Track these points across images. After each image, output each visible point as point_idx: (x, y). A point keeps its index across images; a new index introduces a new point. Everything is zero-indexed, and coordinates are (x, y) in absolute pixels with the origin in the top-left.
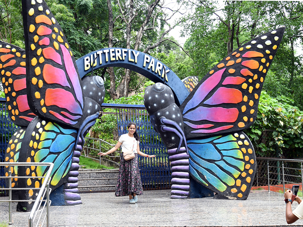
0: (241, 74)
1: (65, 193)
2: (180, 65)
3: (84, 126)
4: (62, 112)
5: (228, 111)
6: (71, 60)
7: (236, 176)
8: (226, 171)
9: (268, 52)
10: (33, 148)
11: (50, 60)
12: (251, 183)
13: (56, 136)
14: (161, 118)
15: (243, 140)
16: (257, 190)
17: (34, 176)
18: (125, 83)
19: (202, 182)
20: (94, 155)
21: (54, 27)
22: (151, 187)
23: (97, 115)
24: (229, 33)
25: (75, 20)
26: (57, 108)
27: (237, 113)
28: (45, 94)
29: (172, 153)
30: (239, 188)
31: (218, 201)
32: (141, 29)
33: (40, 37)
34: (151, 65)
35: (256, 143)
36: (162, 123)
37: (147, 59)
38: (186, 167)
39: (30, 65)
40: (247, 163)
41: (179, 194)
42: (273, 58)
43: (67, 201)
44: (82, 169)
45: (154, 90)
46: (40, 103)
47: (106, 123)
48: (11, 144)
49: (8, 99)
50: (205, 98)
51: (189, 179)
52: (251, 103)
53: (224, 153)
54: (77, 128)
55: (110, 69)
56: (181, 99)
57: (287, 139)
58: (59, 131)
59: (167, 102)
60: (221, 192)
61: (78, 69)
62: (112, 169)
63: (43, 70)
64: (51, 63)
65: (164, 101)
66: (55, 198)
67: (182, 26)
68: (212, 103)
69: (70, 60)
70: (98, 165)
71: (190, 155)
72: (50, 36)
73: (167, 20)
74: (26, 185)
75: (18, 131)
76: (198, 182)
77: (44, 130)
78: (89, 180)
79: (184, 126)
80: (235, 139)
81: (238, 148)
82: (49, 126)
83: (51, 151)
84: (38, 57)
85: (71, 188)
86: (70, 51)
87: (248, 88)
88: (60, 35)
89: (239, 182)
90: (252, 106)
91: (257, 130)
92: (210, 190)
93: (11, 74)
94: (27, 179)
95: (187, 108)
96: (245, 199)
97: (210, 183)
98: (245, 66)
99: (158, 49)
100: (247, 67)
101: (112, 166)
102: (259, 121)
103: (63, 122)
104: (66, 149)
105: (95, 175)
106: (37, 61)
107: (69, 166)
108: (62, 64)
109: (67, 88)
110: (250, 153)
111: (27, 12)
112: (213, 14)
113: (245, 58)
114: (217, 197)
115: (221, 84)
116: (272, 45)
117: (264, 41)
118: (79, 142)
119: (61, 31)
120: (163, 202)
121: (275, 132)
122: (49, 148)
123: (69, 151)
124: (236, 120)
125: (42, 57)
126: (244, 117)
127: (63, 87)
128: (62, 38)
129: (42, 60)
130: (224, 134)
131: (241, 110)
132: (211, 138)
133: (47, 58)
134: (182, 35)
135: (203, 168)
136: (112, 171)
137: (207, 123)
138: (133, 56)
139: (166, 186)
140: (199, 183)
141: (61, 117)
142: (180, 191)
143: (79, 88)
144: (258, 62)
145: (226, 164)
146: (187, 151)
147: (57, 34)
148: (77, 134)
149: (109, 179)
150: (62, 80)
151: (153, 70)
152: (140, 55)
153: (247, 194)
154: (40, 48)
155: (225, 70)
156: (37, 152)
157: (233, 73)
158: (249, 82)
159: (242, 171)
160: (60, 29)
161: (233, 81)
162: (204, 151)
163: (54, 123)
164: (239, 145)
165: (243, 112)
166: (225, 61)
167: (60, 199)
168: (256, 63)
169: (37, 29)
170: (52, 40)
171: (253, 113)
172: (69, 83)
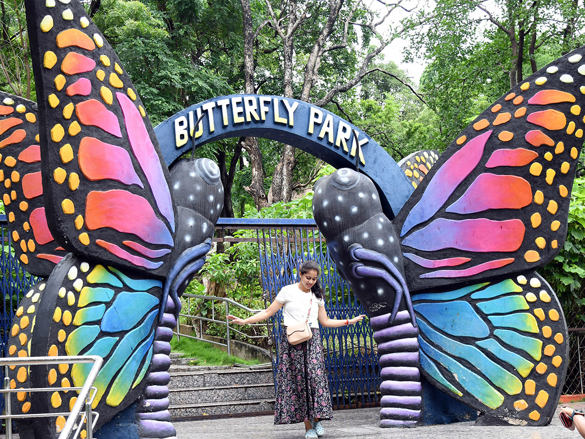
0: (527, 142)
1: (141, 421)
2: (411, 125)
3: (179, 271)
4: (125, 242)
5: (501, 227)
6: (142, 125)
7: (525, 373)
8: (502, 361)
10: (61, 325)
11: (92, 128)
12: (559, 386)
13: (115, 295)
14: (352, 247)
15: (536, 291)
16: (581, 401)
17: (66, 386)
18: (285, 170)
19: (450, 388)
20: (217, 334)
22: (340, 402)
23: (206, 246)
24: (514, 49)
25: (167, 34)
26: (113, 233)
27: (523, 229)
28: (84, 204)
29: (380, 325)
30: (530, 399)
31: (486, 430)
32: (316, 48)
33: (70, 78)
34: (324, 129)
35: (576, 296)
36: (355, 258)
37: (316, 115)
38: (413, 356)
39: (49, 141)
40: (547, 341)
41: (398, 415)
44: (189, 367)
45: (334, 186)
46: (74, 224)
47: (240, 261)
48: (21, 316)
49: (12, 217)
50: (448, 200)
51: (419, 381)
52: (553, 207)
53: (495, 320)
54: (162, 277)
55: (250, 141)
56: (396, 204)
58: (121, 285)
59: (365, 212)
60: (492, 410)
61: (159, 146)
62: (255, 365)
63: (79, 151)
64: (95, 134)
65: (358, 208)
66: (119, 435)
67: (406, 38)
68: (465, 210)
69: (140, 125)
70: (223, 355)
71: (420, 329)
72: (91, 75)
73: (376, 25)
74: (49, 407)
75: (35, 288)
76: (440, 388)
77: (86, 284)
78: (200, 391)
79: (404, 264)
80: (520, 289)
81: (526, 309)
82: (98, 275)
83: (103, 330)
84: (65, 123)
85: (154, 411)
86: (140, 106)
87: (543, 174)
88: (115, 72)
89: (531, 386)
90: (554, 213)
91: (577, 266)
92: (467, 405)
93: (16, 161)
94: (52, 392)
95: (410, 222)
96: (547, 424)
97: (465, 389)
98: (534, 124)
99: (362, 90)
100: (540, 126)
101: (256, 357)
102: (580, 246)
103: (129, 265)
104: (139, 324)
105: (216, 379)
106: (65, 131)
107: (147, 362)
108: (122, 137)
109: (134, 189)
110: (555, 320)
111: (38, 25)
112: (476, 7)
113: (534, 107)
114: (483, 422)
115: (482, 167)
117: (575, 66)
118: (167, 308)
119: (116, 63)
120: (361, 435)
122: (98, 322)
123: (147, 328)
124: (520, 247)
125: (75, 122)
126: (538, 238)
127: (125, 187)
128: (120, 78)
129: (75, 128)
130: (495, 278)
131: (531, 223)
132: (466, 288)
133: (86, 124)
134: (408, 59)
135: (449, 358)
136: (255, 369)
137: (455, 256)
139: (374, 399)
140: (443, 389)
141: (123, 254)
142: (400, 409)
143: (164, 186)
144: (563, 114)
145: (500, 345)
146: (414, 319)
147: (109, 69)
148: (163, 289)
149: (246, 388)
150: (123, 172)
151: (330, 140)
152: (300, 107)
153: (550, 412)
154: (69, 103)
155: (490, 136)
156: (72, 333)
157: (508, 140)
158: (546, 160)
159: (536, 361)
160: (115, 59)
161: (510, 158)
162: (451, 318)
163: (109, 267)
164: (528, 302)
165: (534, 227)
166: (491, 114)
167: (128, 436)
168: (560, 115)
169: (62, 61)
170: (96, 84)
171: (558, 230)
172: (140, 178)
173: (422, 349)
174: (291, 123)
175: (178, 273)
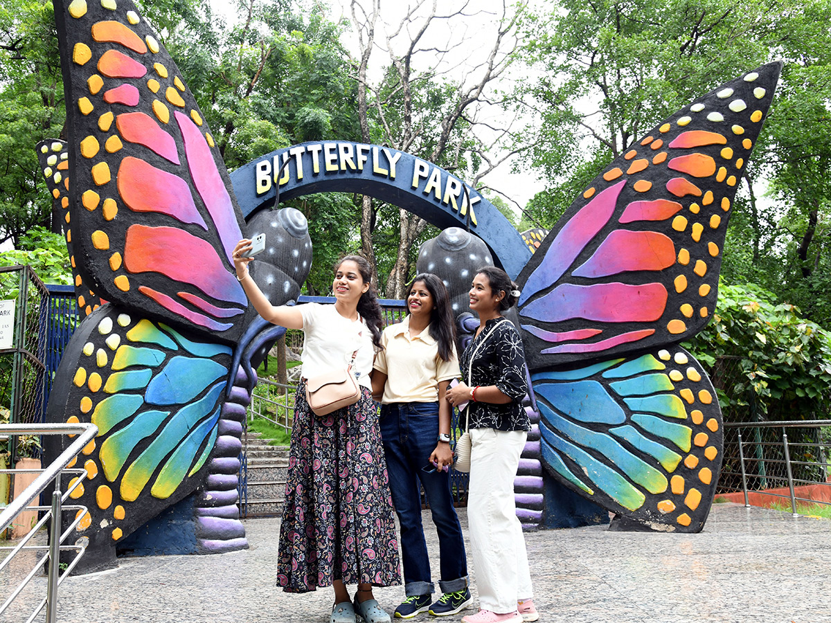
0: (669, 192)
1: (200, 518)
4: (180, 293)
5: (639, 292)
7: (671, 467)
8: (642, 452)
9: (737, 129)
10: (86, 390)
11: (139, 147)
12: (714, 483)
13: (167, 359)
14: (462, 316)
15: (682, 368)
17: (91, 471)
19: (578, 484)
21: (154, 62)
26: (163, 280)
27: (665, 295)
28: (124, 240)
30: (678, 499)
31: (625, 536)
33: (109, 81)
34: (431, 183)
36: (465, 329)
37: (422, 168)
38: (533, 445)
39: (77, 155)
40: (697, 429)
42: (753, 144)
43: (202, 540)
45: (441, 247)
46: (109, 262)
50: (574, 262)
51: (540, 476)
52: (701, 268)
53: (632, 403)
54: (232, 342)
57: (775, 377)
58: (176, 348)
60: (631, 512)
63: (119, 172)
64: (143, 155)
65: (469, 272)
68: (594, 272)
69: (206, 156)
71: (541, 413)
72: (140, 83)
76: (566, 484)
77: (125, 341)
80: (662, 366)
81: (670, 389)
82: (143, 331)
83: (148, 401)
84: (102, 136)
85: (217, 505)
86: (207, 133)
87: (689, 229)
88: (175, 87)
89: (678, 483)
90: (702, 275)
91: (705, 354)
92: (600, 505)
95: (529, 289)
96: (699, 530)
97: (597, 486)
98: (677, 171)
100: (684, 173)
102: (708, 333)
103: (187, 322)
104: (199, 397)
106: (101, 145)
107: (209, 445)
108: (179, 163)
109: (195, 230)
110: (706, 403)
111: (65, 7)
113: (677, 151)
114: (619, 526)
115: (615, 222)
116: (748, 111)
117: (725, 101)
118: (237, 380)
119: (176, 77)
121: (746, 360)
122: (141, 391)
123: (210, 403)
124: (662, 316)
125: (115, 137)
126: (683, 305)
127: (183, 225)
128: (181, 95)
129: (114, 144)
130: (631, 353)
131: (674, 288)
132: (597, 365)
133: (130, 141)
135: (577, 448)
137: (583, 327)
138: (385, 163)
140: (570, 486)
141: (178, 308)
144: (712, 158)
145: (639, 433)
146: (534, 402)
147: (165, 81)
148: (233, 357)
150: (179, 206)
151: (436, 196)
152: (403, 158)
153: (704, 516)
154: (108, 111)
155: (624, 187)
156: (102, 402)
157: (646, 190)
158: (691, 212)
159: (685, 452)
160: (175, 72)
161: (648, 211)
162: (579, 401)
163: (159, 324)
164: (673, 382)
165: (678, 292)
166: (624, 161)
167: (183, 537)
168: (707, 160)
169: (99, 58)
170: (146, 96)
171: (707, 295)
172: (203, 218)
173: (544, 438)
174: (393, 175)
175: (252, 339)
